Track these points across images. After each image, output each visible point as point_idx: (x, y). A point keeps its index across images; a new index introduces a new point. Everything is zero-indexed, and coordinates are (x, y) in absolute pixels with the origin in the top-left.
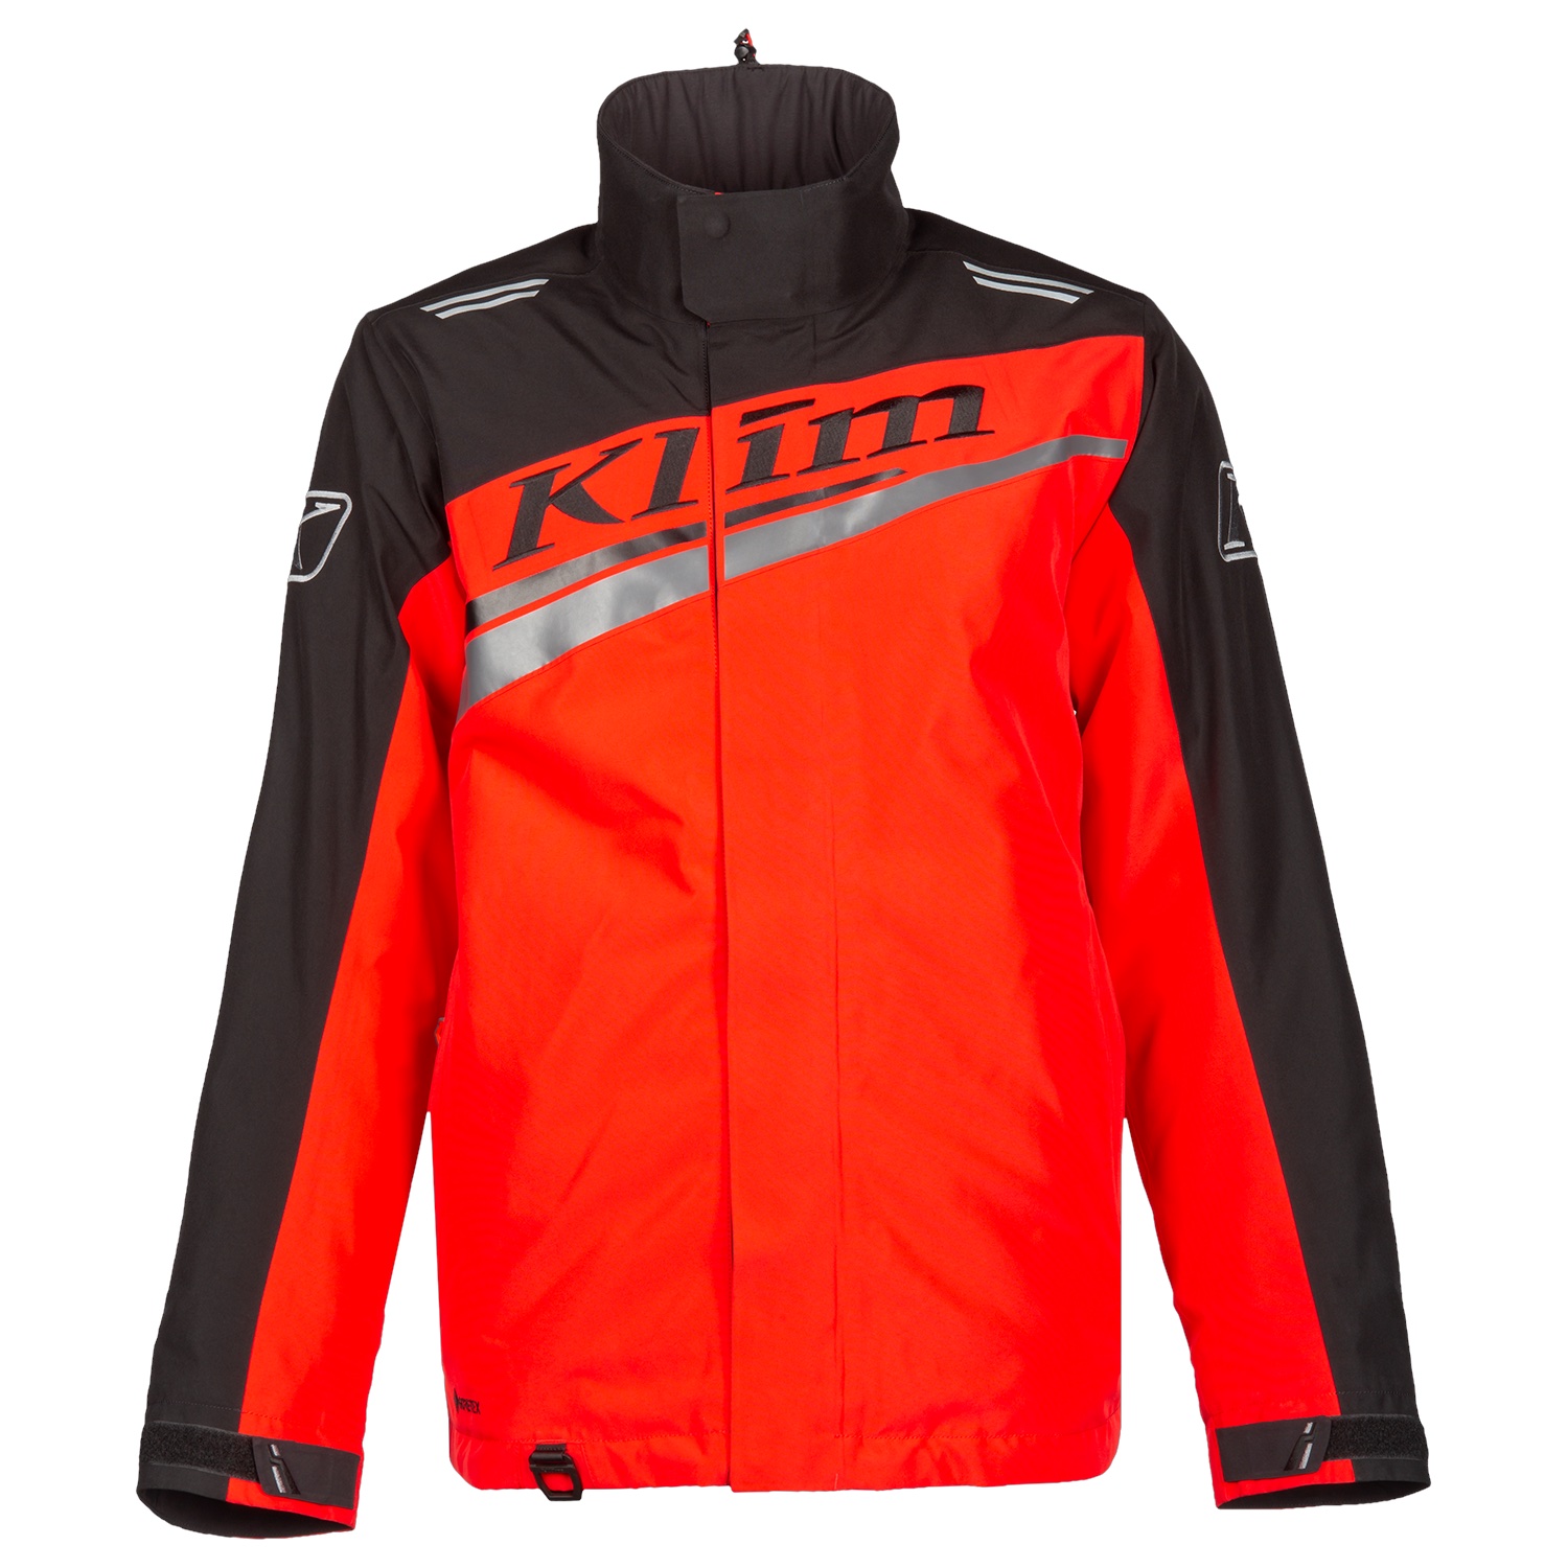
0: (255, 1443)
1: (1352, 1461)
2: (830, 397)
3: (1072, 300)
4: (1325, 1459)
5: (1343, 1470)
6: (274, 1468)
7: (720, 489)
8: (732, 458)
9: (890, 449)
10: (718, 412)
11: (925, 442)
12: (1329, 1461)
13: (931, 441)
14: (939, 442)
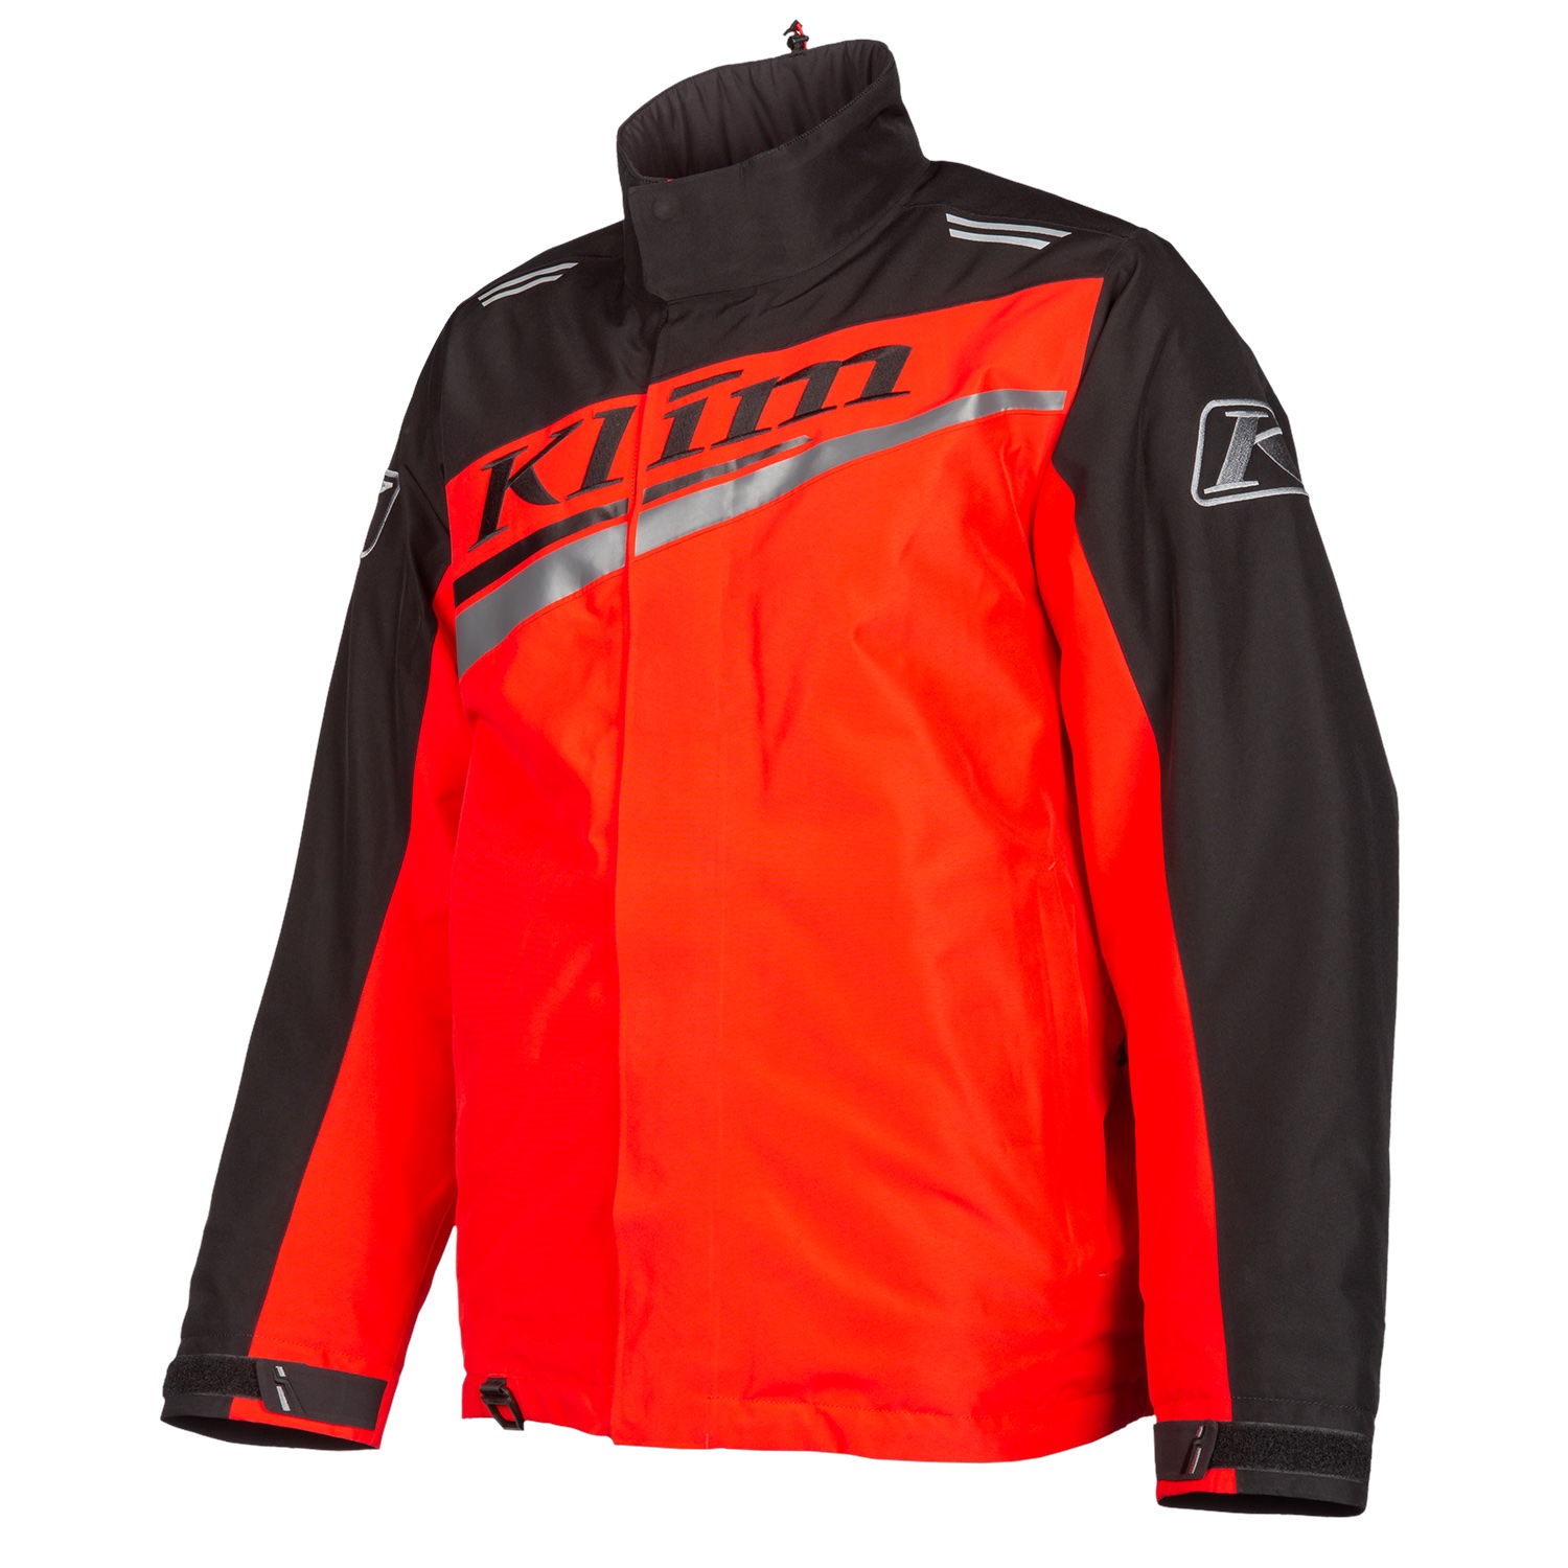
0: (258, 1365)
1: (1237, 1471)
2: (759, 366)
3: (1040, 245)
4: (1209, 1468)
5: (1226, 1481)
6: (279, 1388)
7: (643, 465)
8: (655, 433)
9: (800, 417)
10: (653, 388)
11: (834, 407)
12: (1213, 1469)
13: (840, 407)
14: (848, 407)
